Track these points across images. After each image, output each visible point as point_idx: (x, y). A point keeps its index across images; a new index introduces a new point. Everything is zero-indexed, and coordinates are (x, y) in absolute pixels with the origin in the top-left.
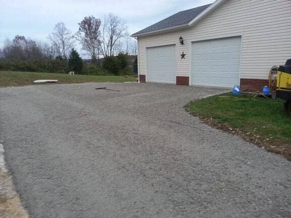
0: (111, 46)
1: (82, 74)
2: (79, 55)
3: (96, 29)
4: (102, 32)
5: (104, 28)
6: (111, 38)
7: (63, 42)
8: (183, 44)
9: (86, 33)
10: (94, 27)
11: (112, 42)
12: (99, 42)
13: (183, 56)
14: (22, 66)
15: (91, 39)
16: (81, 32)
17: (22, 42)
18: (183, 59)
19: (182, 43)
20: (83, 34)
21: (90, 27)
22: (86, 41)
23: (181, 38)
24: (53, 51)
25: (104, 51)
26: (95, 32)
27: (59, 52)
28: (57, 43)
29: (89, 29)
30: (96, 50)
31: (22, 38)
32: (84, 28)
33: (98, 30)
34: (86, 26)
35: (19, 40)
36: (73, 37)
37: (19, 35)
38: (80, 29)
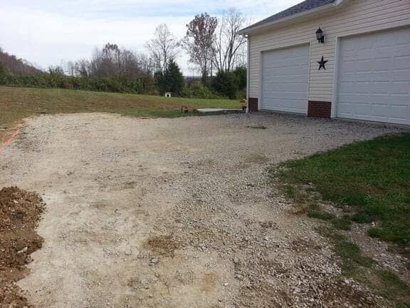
0: (230, 57)
1: (182, 97)
2: (179, 69)
3: (211, 32)
4: (218, 36)
5: (221, 31)
6: (231, 45)
7: (165, 52)
8: (322, 42)
9: (196, 38)
10: (207, 30)
11: (231, 50)
12: (214, 50)
13: (322, 64)
14: (103, 84)
15: (202, 47)
16: (189, 38)
17: (113, 52)
18: (322, 70)
19: (321, 40)
20: (192, 40)
21: (202, 29)
22: (196, 50)
23: (319, 31)
24: (152, 64)
25: (219, 63)
26: (209, 37)
27: (159, 65)
28: (158, 53)
29: (201, 33)
30: (209, 62)
31: (114, 47)
32: (194, 31)
33: (214, 34)
34: (197, 28)
35: (111, 50)
36: (178, 44)
37: (111, 44)
38: (188, 33)
